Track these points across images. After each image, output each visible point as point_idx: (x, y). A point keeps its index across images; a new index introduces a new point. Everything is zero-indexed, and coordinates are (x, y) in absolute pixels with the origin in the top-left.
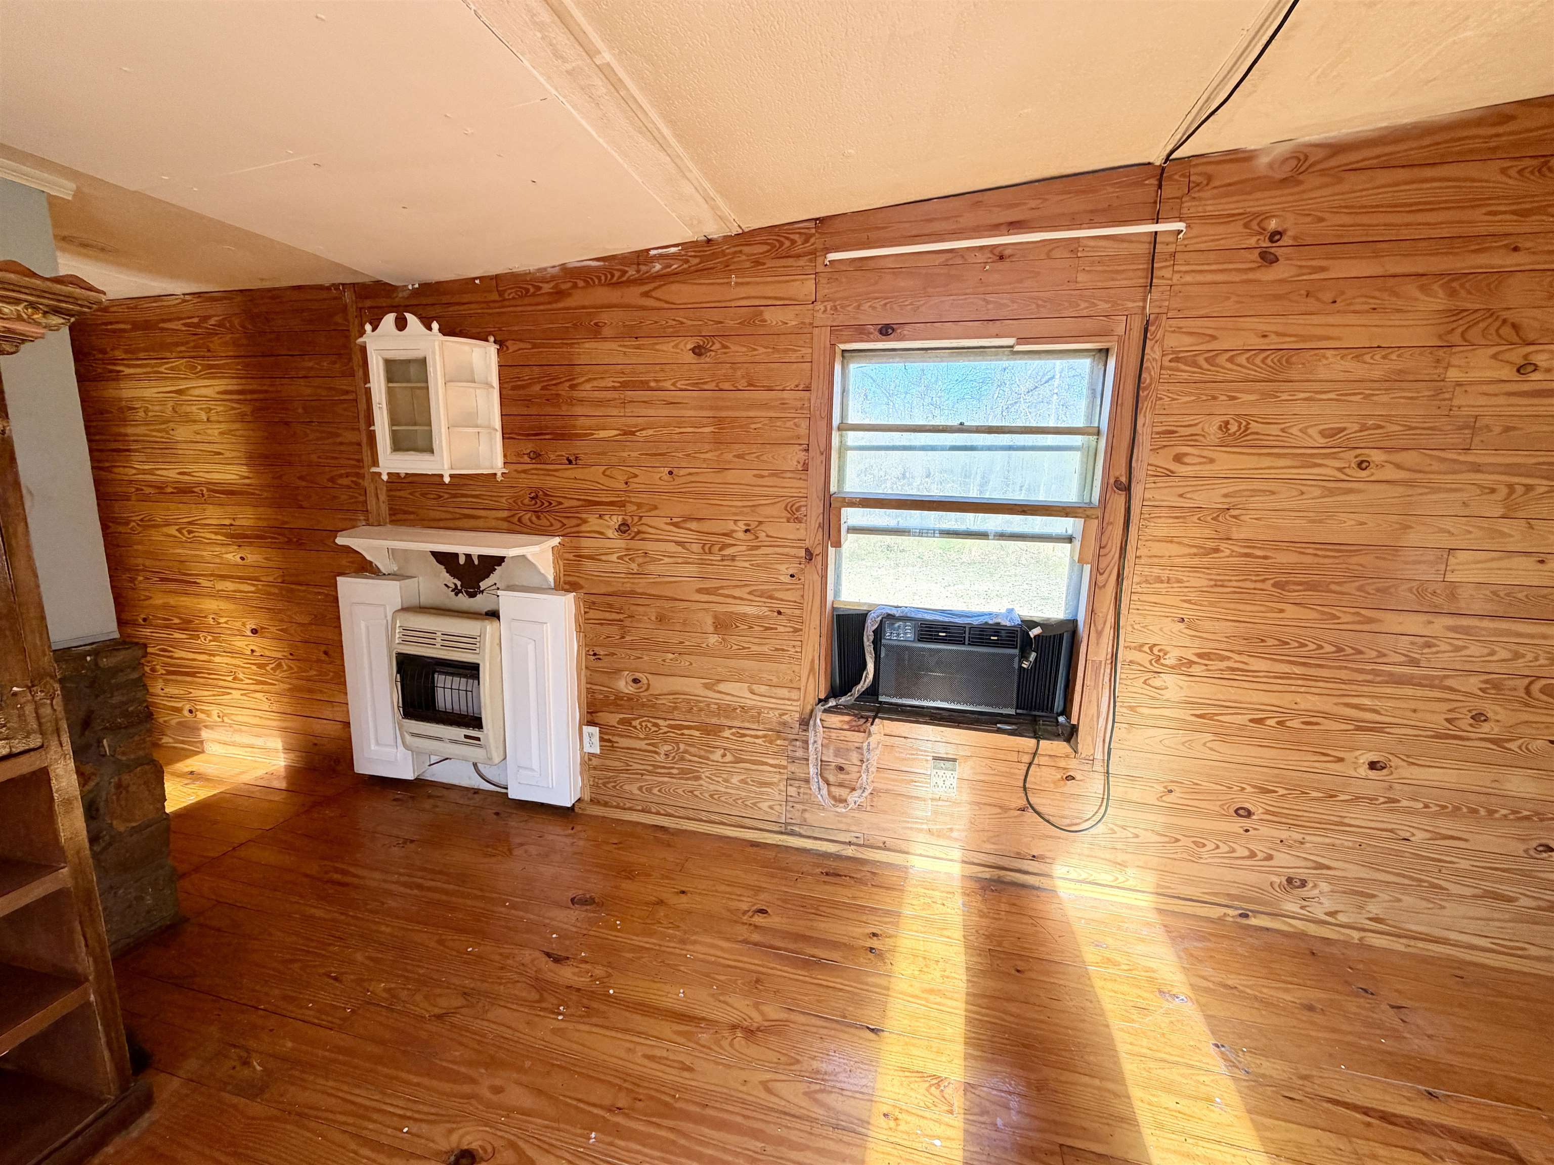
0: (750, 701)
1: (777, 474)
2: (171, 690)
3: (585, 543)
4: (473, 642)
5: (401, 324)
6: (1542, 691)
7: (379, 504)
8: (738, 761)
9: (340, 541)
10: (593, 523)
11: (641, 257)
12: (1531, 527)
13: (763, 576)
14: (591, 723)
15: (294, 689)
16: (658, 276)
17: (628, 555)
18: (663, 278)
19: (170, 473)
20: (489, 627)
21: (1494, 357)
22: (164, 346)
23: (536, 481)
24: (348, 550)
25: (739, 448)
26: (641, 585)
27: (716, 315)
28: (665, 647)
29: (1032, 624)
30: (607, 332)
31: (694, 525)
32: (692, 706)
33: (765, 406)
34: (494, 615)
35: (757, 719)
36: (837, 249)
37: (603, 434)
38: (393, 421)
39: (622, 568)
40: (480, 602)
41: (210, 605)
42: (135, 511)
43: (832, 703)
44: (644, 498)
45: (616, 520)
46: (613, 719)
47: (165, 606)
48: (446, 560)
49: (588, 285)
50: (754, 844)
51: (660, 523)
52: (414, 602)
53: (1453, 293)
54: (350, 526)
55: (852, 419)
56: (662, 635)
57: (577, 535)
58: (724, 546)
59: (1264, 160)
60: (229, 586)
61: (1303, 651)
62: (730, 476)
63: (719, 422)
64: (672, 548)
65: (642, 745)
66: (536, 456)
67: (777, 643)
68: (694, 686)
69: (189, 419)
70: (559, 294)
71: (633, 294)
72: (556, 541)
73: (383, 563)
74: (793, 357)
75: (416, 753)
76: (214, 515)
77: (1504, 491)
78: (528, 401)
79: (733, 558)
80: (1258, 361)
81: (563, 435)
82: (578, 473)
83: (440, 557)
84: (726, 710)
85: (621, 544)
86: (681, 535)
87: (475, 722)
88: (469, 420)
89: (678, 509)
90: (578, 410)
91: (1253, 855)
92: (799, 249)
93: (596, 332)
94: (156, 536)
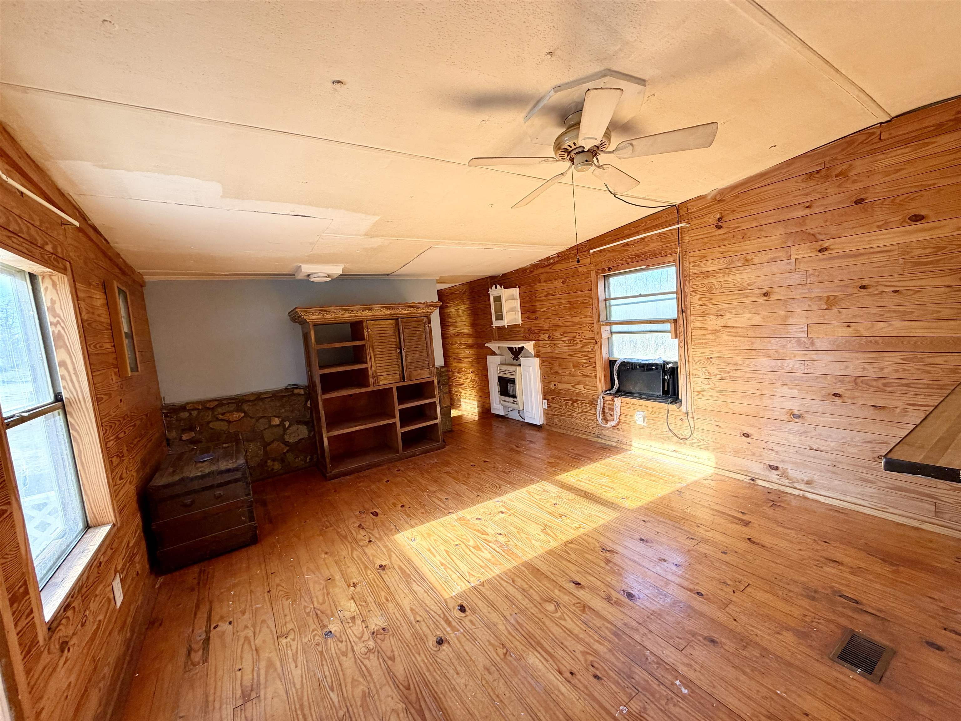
0: (584, 391)
1: (586, 317)
2: (456, 390)
3: (541, 342)
4: (514, 373)
5: (496, 287)
6: (862, 382)
7: (496, 335)
8: (583, 412)
9: (486, 345)
10: (542, 336)
11: (548, 259)
12: (840, 312)
13: (585, 349)
14: (545, 399)
15: (480, 389)
16: (552, 263)
17: (551, 345)
18: (554, 264)
19: (456, 331)
20: (518, 368)
21: (809, 247)
22: (456, 298)
23: (528, 325)
24: (488, 348)
25: (575, 310)
26: (554, 354)
27: (566, 272)
28: (561, 374)
29: (668, 363)
30: (542, 280)
31: (565, 335)
32: (568, 392)
33: (581, 297)
34: (520, 365)
35: (586, 397)
36: (592, 249)
37: (543, 310)
38: (496, 313)
39: (549, 349)
40: (517, 362)
41: (463, 365)
42: (449, 341)
43: (608, 392)
44: (554, 328)
45: (547, 335)
46: (550, 397)
47: (455, 366)
48: (510, 349)
49: (537, 269)
50: (587, 440)
51: (557, 335)
52: (504, 362)
53: (785, 228)
54: (489, 341)
55: (612, 296)
56: (560, 370)
57: (538, 340)
58: (574, 341)
59: (709, 197)
60: (467, 360)
61: (756, 369)
62: (574, 319)
63: (569, 302)
64: (561, 342)
65: (557, 406)
66: (529, 318)
67: (590, 371)
68: (569, 386)
69: (459, 316)
70: (531, 272)
71: (547, 269)
72: (534, 342)
73: (497, 352)
74: (586, 281)
75: (505, 407)
76: (464, 341)
77: (826, 299)
78: (526, 302)
79: (576, 344)
80: (721, 262)
81: (535, 312)
82: (537, 322)
83: (509, 348)
84: (578, 394)
85: (549, 342)
86: (563, 338)
87: (515, 397)
88: (512, 309)
89: (561, 330)
90: (537, 304)
91: (754, 454)
92: (585, 250)
93: (540, 282)
94: (453, 347)
